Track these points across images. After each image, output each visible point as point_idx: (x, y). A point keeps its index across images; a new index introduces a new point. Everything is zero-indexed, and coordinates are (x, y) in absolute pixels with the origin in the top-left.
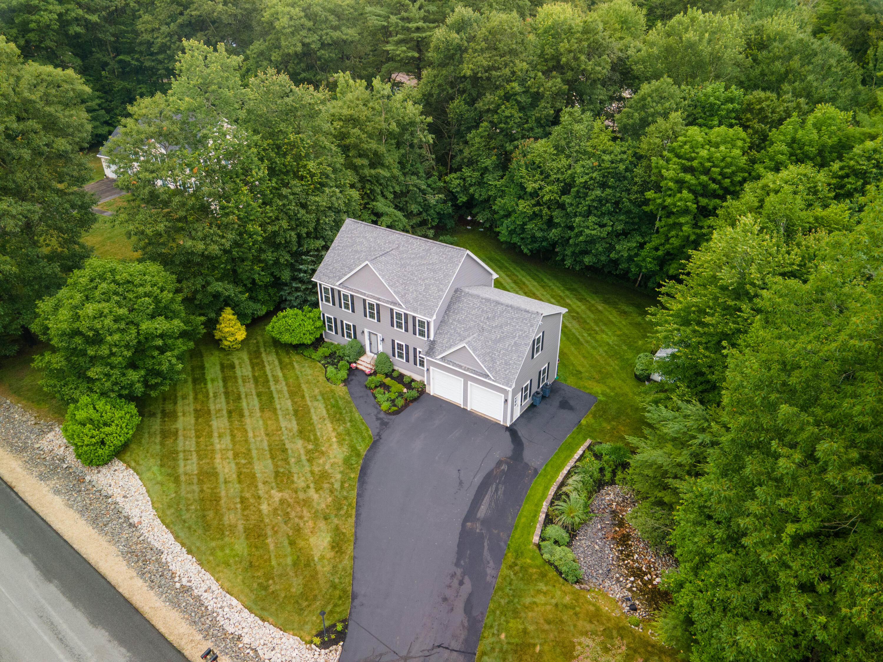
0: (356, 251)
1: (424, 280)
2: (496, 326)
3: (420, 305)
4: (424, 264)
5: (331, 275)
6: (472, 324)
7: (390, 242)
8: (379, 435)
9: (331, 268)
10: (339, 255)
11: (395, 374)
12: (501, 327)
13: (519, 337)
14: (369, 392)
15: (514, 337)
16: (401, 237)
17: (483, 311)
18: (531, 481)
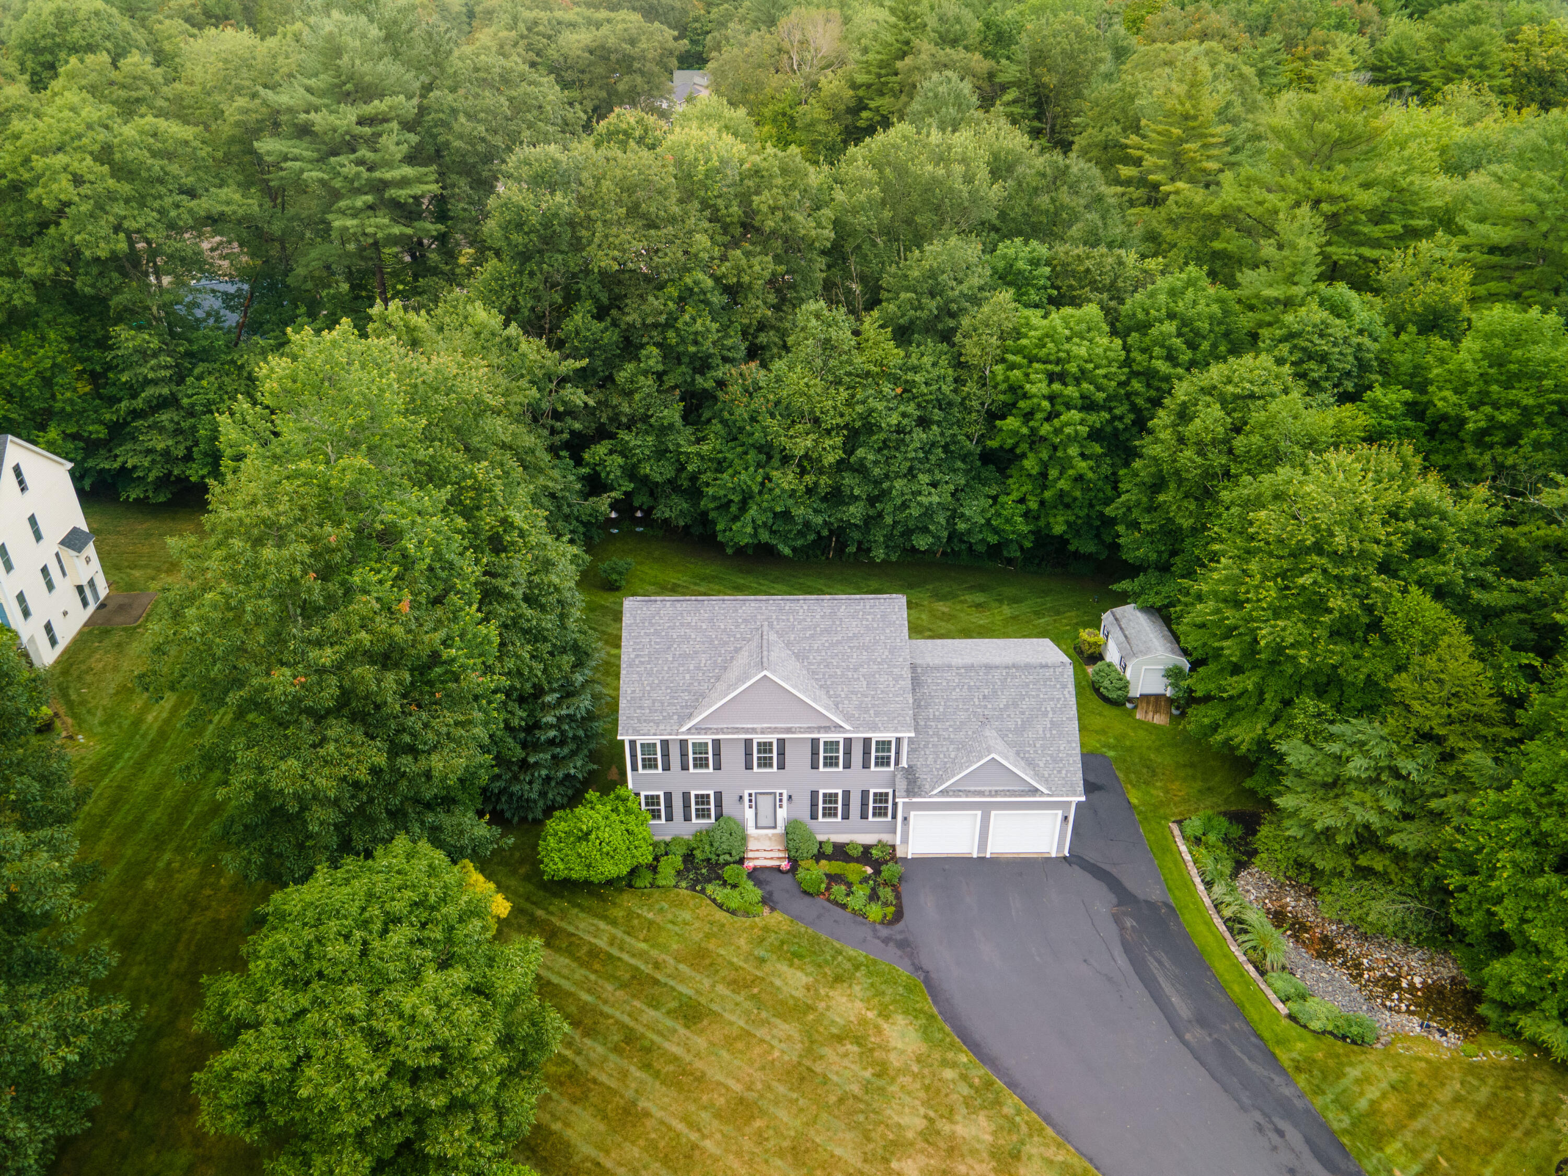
0: (685, 656)
1: (855, 670)
2: (1007, 707)
3: (877, 714)
4: (838, 642)
5: (657, 717)
6: (963, 715)
7: (745, 621)
8: (917, 968)
9: (647, 703)
10: (650, 674)
11: (829, 850)
12: (1015, 705)
13: (1054, 712)
14: (821, 900)
15: (1045, 714)
16: (763, 605)
17: (970, 688)
18: (1180, 924)
